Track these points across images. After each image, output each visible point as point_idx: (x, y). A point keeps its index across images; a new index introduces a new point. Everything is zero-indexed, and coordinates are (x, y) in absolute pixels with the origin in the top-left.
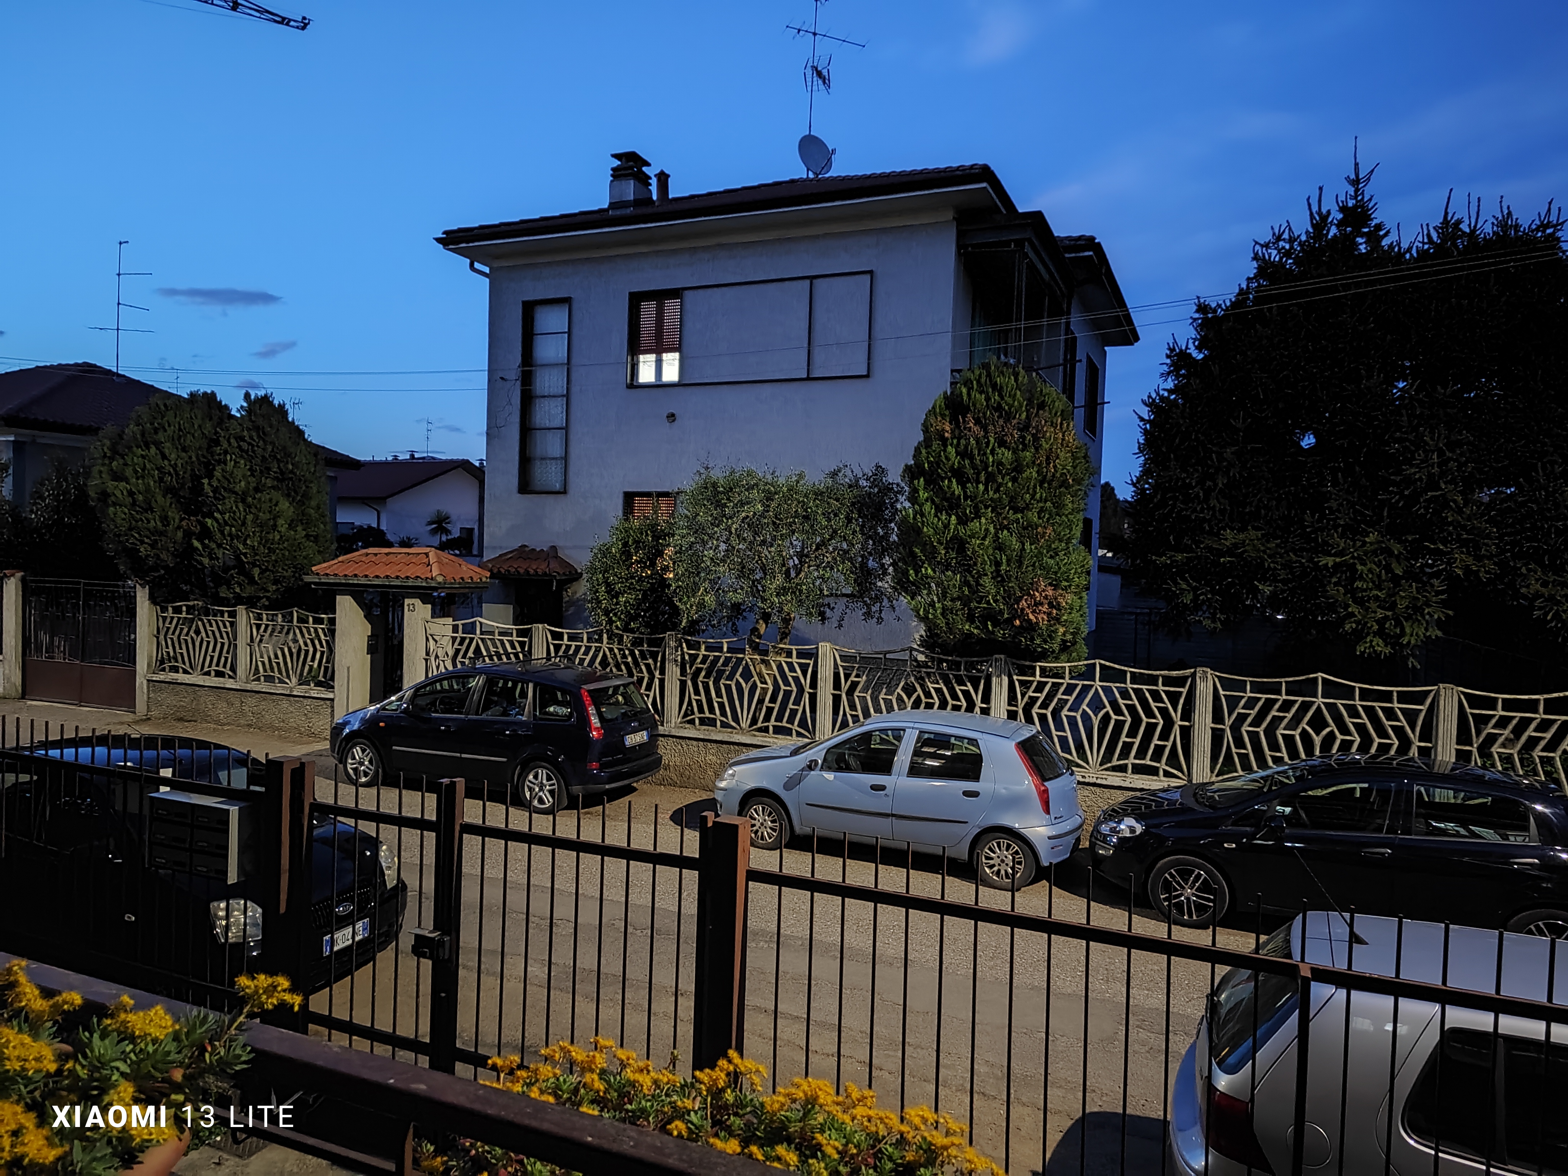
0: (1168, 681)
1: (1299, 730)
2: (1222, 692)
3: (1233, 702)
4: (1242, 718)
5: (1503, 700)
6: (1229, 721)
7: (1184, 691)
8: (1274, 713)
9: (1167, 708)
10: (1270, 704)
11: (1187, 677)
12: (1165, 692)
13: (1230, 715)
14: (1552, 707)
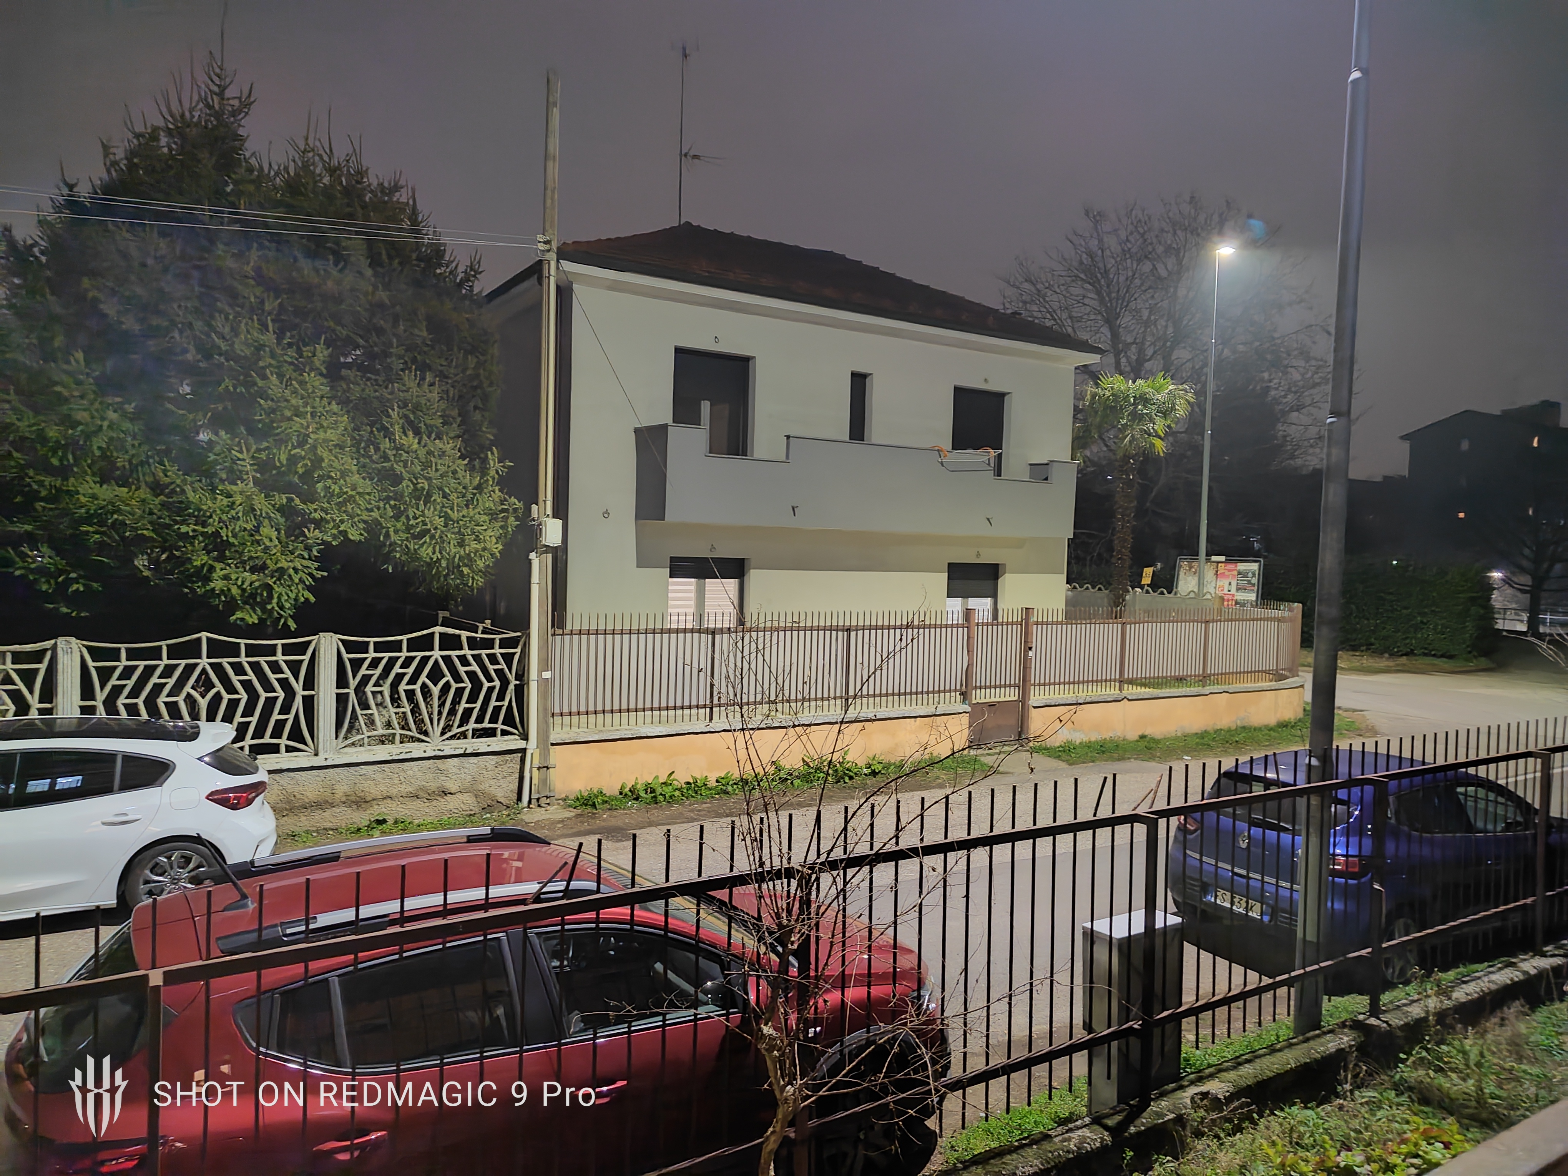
0: (17, 658)
1: (183, 695)
2: (91, 663)
3: (105, 675)
4: (117, 691)
5: (375, 643)
6: (101, 696)
7: (43, 667)
8: (154, 680)
9: (19, 691)
10: (149, 671)
11: (46, 650)
12: (15, 670)
13: (102, 688)
14: (413, 645)
